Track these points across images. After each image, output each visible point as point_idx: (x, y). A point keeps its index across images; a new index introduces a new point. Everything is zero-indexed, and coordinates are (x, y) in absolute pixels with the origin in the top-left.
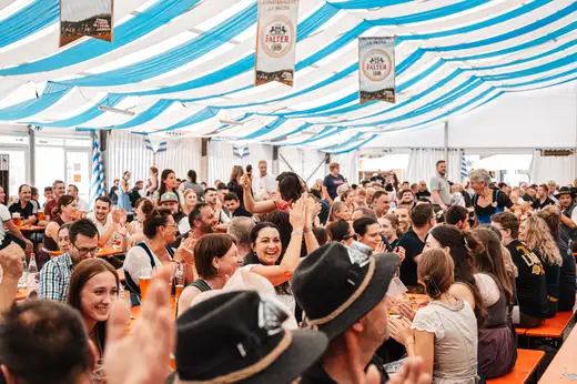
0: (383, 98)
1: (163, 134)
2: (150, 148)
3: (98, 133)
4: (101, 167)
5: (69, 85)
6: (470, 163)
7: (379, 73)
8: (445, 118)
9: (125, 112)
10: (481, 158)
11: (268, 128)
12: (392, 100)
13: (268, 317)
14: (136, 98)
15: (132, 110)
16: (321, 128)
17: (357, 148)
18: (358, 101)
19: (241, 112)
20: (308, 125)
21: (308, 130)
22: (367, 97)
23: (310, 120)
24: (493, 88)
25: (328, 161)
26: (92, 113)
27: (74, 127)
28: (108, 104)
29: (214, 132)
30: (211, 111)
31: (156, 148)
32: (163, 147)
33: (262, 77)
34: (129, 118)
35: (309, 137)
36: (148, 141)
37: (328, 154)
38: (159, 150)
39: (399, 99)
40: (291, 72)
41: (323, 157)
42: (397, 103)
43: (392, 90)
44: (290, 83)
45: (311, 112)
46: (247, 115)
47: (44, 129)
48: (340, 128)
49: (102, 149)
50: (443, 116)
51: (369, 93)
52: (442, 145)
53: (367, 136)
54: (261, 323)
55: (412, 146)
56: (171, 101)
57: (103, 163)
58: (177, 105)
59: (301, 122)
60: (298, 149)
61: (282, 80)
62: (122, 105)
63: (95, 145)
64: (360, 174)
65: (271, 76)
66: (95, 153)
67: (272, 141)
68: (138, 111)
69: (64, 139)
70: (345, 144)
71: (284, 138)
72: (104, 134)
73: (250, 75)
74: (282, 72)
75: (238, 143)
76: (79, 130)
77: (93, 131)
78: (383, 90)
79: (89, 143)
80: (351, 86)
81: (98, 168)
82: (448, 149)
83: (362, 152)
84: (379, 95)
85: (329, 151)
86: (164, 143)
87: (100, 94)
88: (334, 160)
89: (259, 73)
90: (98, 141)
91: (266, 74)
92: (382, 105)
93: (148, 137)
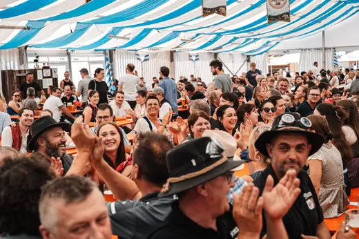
0: (283, 19)
1: (146, 50)
2: (139, 59)
3: (108, 52)
4: (111, 72)
5: (89, 24)
6: (339, 57)
7: (279, 4)
8: (323, 29)
9: (123, 38)
10: (347, 53)
11: (211, 42)
12: (288, 20)
14: (130, 29)
15: (128, 37)
16: (244, 40)
17: (266, 51)
18: (267, 22)
19: (193, 34)
20: (235, 38)
21: (236, 41)
22: (272, 19)
23: (237, 35)
24: (353, 8)
25: (248, 61)
26: (105, 39)
27: (93, 49)
28: (113, 34)
29: (178, 47)
30: (176, 34)
31: (142, 59)
32: (147, 58)
33: (207, 12)
34: (126, 42)
35: (236, 46)
36: (138, 55)
37: (248, 56)
38: (144, 60)
39: (293, 18)
40: (225, 7)
41: (246, 58)
42: (291, 22)
43: (288, 14)
44: (224, 14)
45: (238, 31)
46: (197, 35)
47: (76, 51)
48: (255, 39)
49: (111, 62)
50: (321, 28)
51: (274, 17)
52: (321, 46)
53: (273, 43)
54: (207, 151)
55: (302, 48)
56: (150, 30)
57: (112, 70)
58: (154, 32)
59: (232, 37)
60: (230, 54)
61: (219, 13)
62: (121, 34)
63: (106, 59)
64: (269, 67)
65: (212, 11)
66: (107, 64)
67: (214, 50)
68: (131, 37)
69: (88, 56)
70: (259, 49)
71: (221, 47)
72: (111, 52)
73: (199, 10)
74: (219, 7)
75: (192, 53)
76: (96, 50)
77: (105, 51)
78: (282, 14)
79: (103, 58)
80: (262, 12)
81: (109, 73)
82: (325, 49)
83: (270, 54)
84: (280, 18)
85: (250, 54)
86: (148, 55)
87: (108, 28)
88: (253, 60)
89: (204, 9)
90: (108, 56)
91: (209, 9)
92: (281, 23)
93: (138, 52)
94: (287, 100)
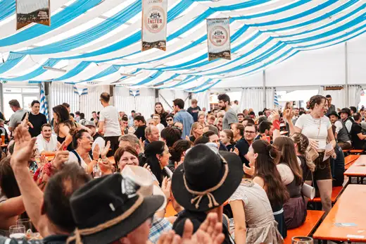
0: (223, 57)
1: (85, 83)
2: (77, 93)
3: (43, 84)
4: (46, 105)
5: (24, 54)
6: (280, 96)
7: (220, 41)
8: (263, 68)
9: (60, 70)
10: (287, 92)
11: (152, 78)
12: (229, 58)
13: (128, 188)
14: (67, 61)
15: (65, 69)
16: (185, 77)
17: (207, 89)
18: (207, 59)
19: (134, 68)
20: (177, 75)
21: (177, 78)
22: (213, 56)
23: (178, 72)
24: (293, 48)
25: (190, 98)
26: (40, 71)
27: (28, 81)
28: (49, 65)
29: (117, 82)
30: (115, 68)
31: (80, 92)
32: (86, 91)
33: (146, 46)
34: (63, 74)
35: (177, 82)
36: (75, 88)
37: (190, 93)
38: (83, 94)
39: (233, 57)
40: (165, 42)
41: (188, 95)
42: (232, 60)
43: (229, 51)
44: (164, 49)
45: (179, 67)
46: (138, 70)
47: (9, 82)
48: (197, 77)
49: (46, 94)
50: (262, 67)
51: (214, 54)
52: (262, 85)
53: (215, 81)
54: (124, 191)
55: (243, 86)
56: (89, 62)
57: (47, 103)
58: (93, 65)
59: (172, 73)
60: (172, 91)
61: (159, 47)
62: (57, 66)
63: (42, 92)
64: (211, 105)
65: (151, 45)
66: (42, 97)
67: (155, 86)
68: (68, 69)
69: (22, 88)
70: (200, 87)
71: (162, 83)
72: (47, 84)
73: (139, 44)
74: (159, 42)
75: (132, 88)
76: (30, 82)
77: (40, 82)
78: (223, 52)
79: (38, 91)
80: (203, 49)
81: (44, 106)
82: (266, 88)
83: (212, 91)
84: (221, 55)
85: (191, 91)
86: (86, 89)
87: (43, 59)
88: (194, 97)
89: (144, 43)
90: (43, 89)
91: (149, 43)
92: (222, 61)
93: (76, 85)
94: (223, 137)
